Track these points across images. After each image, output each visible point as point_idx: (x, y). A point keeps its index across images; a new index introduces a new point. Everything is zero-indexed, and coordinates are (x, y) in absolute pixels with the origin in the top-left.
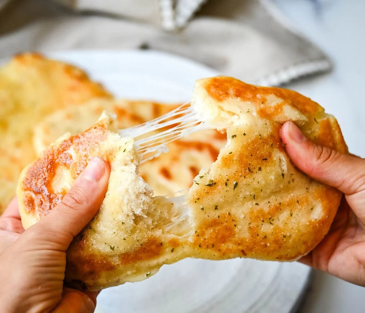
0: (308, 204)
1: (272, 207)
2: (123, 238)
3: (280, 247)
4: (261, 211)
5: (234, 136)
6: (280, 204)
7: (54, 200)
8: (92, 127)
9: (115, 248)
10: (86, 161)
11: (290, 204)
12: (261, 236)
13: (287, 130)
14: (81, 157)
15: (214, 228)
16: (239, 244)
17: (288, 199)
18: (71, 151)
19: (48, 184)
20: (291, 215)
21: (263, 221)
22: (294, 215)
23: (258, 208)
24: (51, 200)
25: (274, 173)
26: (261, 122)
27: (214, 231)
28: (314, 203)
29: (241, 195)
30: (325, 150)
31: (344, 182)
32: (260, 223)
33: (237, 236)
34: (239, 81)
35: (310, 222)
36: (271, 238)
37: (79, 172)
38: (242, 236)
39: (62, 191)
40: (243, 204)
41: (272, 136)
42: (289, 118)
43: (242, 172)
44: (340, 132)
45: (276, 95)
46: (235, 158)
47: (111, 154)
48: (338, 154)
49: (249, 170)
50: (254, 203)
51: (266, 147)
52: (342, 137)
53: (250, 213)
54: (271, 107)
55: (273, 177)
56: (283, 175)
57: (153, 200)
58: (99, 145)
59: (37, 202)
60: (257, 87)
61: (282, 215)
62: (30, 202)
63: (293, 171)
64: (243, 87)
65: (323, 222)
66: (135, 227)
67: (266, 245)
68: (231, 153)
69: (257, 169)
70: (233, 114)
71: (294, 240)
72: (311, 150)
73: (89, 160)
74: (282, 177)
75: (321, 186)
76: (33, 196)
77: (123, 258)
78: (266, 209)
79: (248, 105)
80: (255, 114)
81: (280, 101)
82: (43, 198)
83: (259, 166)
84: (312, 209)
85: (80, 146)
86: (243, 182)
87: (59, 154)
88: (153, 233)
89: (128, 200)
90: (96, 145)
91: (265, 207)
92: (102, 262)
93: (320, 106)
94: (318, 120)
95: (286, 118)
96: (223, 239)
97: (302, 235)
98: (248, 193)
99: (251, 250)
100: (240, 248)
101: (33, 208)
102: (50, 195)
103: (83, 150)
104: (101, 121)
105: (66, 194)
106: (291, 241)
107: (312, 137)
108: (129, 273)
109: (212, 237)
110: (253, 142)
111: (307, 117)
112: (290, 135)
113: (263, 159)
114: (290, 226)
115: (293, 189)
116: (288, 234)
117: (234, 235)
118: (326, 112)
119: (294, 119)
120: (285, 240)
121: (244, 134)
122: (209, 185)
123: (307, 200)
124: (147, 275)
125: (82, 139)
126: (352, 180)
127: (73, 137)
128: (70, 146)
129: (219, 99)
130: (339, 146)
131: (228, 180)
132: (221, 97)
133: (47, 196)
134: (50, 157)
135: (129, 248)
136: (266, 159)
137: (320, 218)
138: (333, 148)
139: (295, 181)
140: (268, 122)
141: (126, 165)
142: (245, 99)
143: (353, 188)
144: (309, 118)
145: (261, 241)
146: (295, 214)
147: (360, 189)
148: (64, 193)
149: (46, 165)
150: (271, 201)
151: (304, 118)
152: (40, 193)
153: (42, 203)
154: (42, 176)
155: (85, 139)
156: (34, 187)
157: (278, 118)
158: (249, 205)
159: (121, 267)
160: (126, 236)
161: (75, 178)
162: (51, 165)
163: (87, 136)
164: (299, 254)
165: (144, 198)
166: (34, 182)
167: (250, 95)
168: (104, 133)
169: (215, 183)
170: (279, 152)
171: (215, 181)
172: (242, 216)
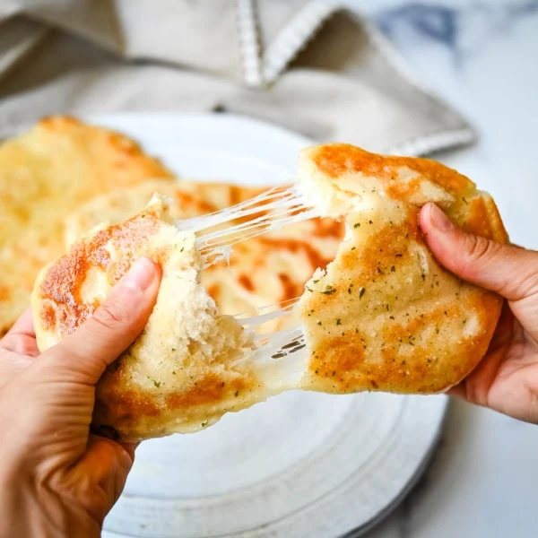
0: (459, 316)
1: (412, 321)
2: (172, 371)
3: (423, 376)
4: (398, 327)
5: (357, 225)
6: (422, 316)
7: (82, 314)
8: (139, 215)
9: (161, 385)
10: (128, 261)
11: (435, 317)
12: (399, 361)
13: (427, 215)
14: (122, 256)
15: (336, 349)
16: (368, 373)
17: (432, 311)
18: (109, 247)
19: (75, 290)
20: (438, 331)
21: (401, 341)
22: (441, 331)
23: (394, 323)
24: (78, 313)
25: (412, 274)
26: (391, 205)
27: (337, 354)
28: (467, 313)
29: (371, 306)
30: (479, 240)
31: (506, 283)
32: (398, 343)
33: (366, 361)
34: (358, 149)
35: (463, 340)
36: (411, 363)
37: (118, 277)
38: (373, 362)
39: (94, 301)
40: (374, 318)
41: (406, 223)
42: (429, 199)
43: (369, 274)
44: (498, 215)
45: (410, 167)
46: (359, 256)
47: (163, 254)
48: (498, 246)
49: (379, 271)
50: (388, 316)
51: (401, 238)
52: (501, 221)
53: (383, 330)
54: (404, 184)
55: (410, 280)
56: (423, 276)
57: (217, 321)
58: (147, 240)
59: (59, 315)
60: (385, 157)
61: (425, 332)
62: (50, 315)
63: (437, 271)
64: (364, 157)
65: (479, 339)
66: (188, 357)
67: (404, 374)
68: (354, 248)
69: (389, 268)
70: (353, 195)
71: (442, 366)
72: (461, 241)
73: (134, 260)
74: (422, 279)
75: (475, 290)
76: (54, 305)
77: (170, 401)
78: (405, 325)
79: (373, 182)
80: (382, 193)
81: (415, 175)
82: (68, 310)
83: (391, 265)
84: (464, 322)
85: (122, 241)
86: (371, 288)
87: (91, 250)
88: (212, 369)
89: (183, 317)
90: (144, 240)
91: (402, 321)
92: (143, 404)
93: (470, 181)
94: (468, 200)
95: (426, 197)
96: (349, 366)
97: (452, 358)
98: (379, 303)
99: (384, 380)
100: (370, 377)
101: (53, 323)
102: (77, 306)
103: (126, 247)
104: (152, 207)
105: (98, 305)
106: (438, 366)
107: (461, 223)
108: (178, 420)
109: (333, 362)
110: (383, 232)
111: (453, 195)
112: (433, 221)
113: (397, 256)
114: (437, 347)
115: (438, 295)
116: (434, 358)
117: (363, 359)
118: (478, 188)
119: (436, 199)
120: (430, 366)
121: (371, 222)
122: (327, 293)
123: (457, 310)
124: (203, 425)
125: (124, 231)
126: (518, 281)
127: (112, 227)
128: (108, 239)
129: (333, 174)
130: (497, 235)
131: (351, 286)
132: (336, 172)
133: (74, 307)
134: (80, 254)
135: (178, 386)
136: (400, 255)
137: (477, 334)
138: (490, 237)
139: (440, 284)
140: (401, 205)
141: (183, 269)
142: (368, 174)
143: (520, 292)
144: (456, 197)
145: (398, 369)
146: (442, 329)
147: (529, 293)
148: (96, 305)
149: (74, 264)
150: (409, 313)
151: (449, 197)
152: (63, 303)
153: (65, 317)
154: (68, 280)
155: (129, 231)
156: (55, 294)
157: (415, 198)
158: (382, 319)
159: (168, 413)
160: (176, 368)
161: (112, 285)
162: (81, 265)
163: (131, 227)
164: (449, 383)
165: (204, 316)
166: (55, 287)
167: (374, 168)
168: (155, 223)
169: (335, 291)
170: (416, 244)
171: (334, 287)
172: (373, 335)
